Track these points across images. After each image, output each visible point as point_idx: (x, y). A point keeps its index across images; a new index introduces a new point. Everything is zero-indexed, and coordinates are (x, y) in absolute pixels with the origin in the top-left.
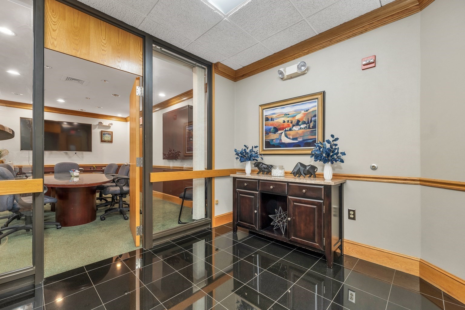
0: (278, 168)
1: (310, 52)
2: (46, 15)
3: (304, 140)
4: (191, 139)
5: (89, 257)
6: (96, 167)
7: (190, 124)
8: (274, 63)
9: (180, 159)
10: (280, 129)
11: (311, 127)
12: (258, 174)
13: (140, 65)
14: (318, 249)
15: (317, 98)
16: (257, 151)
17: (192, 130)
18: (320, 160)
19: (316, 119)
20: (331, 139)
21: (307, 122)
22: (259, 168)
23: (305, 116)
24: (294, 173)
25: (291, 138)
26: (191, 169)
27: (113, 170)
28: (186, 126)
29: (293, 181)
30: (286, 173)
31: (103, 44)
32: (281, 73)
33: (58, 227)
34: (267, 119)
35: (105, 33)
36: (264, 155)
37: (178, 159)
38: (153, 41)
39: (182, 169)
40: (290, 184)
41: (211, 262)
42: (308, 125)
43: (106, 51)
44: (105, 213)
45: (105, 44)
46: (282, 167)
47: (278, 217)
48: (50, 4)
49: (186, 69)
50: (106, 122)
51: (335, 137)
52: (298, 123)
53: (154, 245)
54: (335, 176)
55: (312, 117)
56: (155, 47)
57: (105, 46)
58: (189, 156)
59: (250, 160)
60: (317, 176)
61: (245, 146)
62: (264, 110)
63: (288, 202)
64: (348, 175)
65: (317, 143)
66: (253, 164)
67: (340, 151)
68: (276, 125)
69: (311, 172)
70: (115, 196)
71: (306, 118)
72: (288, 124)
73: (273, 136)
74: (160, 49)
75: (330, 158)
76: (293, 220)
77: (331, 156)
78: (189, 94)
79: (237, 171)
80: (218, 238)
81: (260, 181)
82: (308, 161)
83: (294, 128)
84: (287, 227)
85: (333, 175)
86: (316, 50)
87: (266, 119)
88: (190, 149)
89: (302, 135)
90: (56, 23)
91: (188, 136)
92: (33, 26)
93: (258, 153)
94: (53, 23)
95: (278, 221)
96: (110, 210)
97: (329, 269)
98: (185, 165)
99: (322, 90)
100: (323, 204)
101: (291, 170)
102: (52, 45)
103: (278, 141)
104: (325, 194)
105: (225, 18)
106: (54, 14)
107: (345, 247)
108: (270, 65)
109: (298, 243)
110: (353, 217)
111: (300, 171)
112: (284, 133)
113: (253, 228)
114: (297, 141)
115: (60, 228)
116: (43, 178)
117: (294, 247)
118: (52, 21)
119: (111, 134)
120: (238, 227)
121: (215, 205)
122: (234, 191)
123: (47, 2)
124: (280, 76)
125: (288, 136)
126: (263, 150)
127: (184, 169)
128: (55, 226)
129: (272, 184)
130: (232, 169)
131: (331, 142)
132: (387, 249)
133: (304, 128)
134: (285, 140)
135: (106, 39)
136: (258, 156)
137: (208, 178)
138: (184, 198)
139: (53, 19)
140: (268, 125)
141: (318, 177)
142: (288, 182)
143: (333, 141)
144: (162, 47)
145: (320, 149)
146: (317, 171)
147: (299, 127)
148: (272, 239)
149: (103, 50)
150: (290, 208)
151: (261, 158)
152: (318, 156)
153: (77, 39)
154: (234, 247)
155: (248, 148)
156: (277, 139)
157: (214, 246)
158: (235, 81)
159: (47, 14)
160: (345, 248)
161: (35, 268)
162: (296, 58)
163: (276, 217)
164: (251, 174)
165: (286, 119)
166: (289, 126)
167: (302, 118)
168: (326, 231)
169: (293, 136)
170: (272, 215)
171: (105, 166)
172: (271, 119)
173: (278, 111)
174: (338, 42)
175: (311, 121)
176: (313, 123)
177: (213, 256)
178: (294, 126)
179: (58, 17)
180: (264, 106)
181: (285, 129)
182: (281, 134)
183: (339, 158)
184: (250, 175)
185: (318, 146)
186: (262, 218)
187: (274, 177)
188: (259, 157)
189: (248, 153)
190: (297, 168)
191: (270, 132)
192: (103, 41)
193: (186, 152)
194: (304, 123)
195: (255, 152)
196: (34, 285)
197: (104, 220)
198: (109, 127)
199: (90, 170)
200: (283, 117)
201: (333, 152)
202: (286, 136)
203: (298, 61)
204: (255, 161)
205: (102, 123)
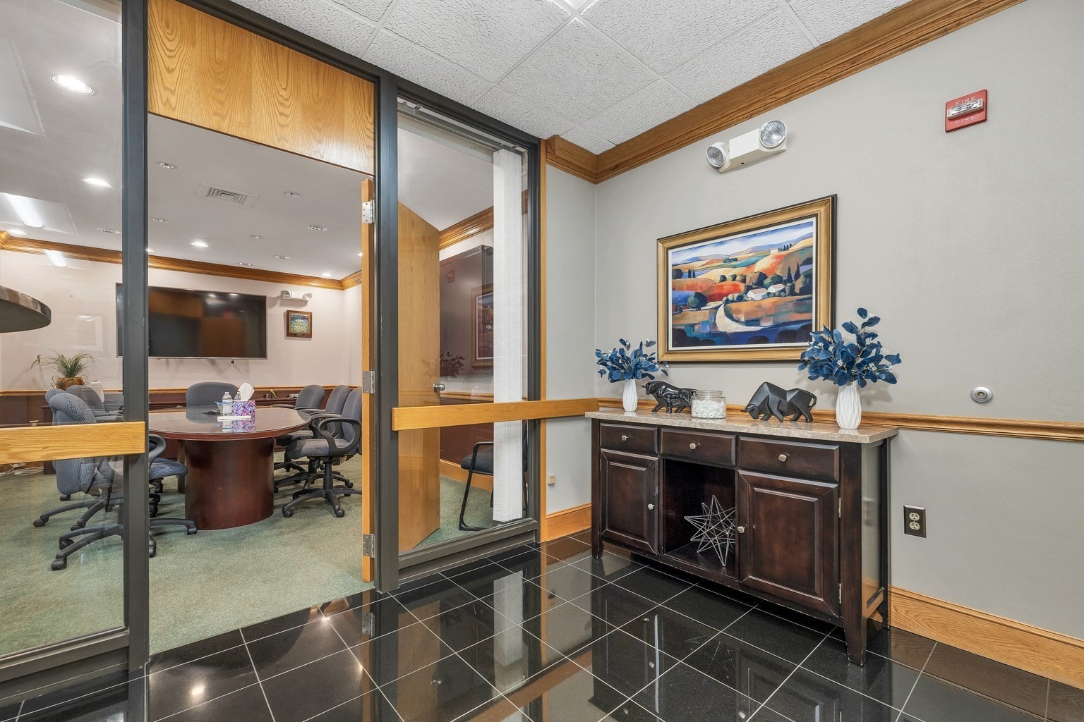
0: (708, 397)
1: (794, 96)
2: (151, 33)
3: (777, 326)
4: (490, 327)
5: (252, 605)
6: (275, 392)
7: (486, 290)
8: (696, 131)
9: (463, 374)
10: (713, 298)
11: (797, 291)
12: (655, 410)
13: (368, 147)
14: (821, 613)
15: (816, 215)
16: (651, 355)
17: (491, 304)
18: (826, 377)
19: (812, 269)
20: (858, 321)
21: (784, 278)
22: (658, 397)
23: (779, 263)
24: (752, 411)
25: (743, 320)
26: (488, 400)
27: (313, 399)
28: (476, 296)
29: (753, 430)
30: (728, 409)
31: (281, 100)
32: (716, 154)
33: (190, 530)
34: (678, 274)
35: (285, 73)
36: (670, 363)
37: (458, 374)
38: (399, 88)
39: (467, 397)
40: (742, 438)
41: (538, 633)
42: (789, 284)
43: (287, 116)
44: (294, 499)
45: (287, 100)
46: (718, 394)
47: (708, 523)
48: (160, 9)
49: (477, 156)
50: (296, 291)
51: (870, 315)
52: (761, 281)
53: (401, 582)
54: (868, 420)
55: (800, 264)
56: (404, 104)
57: (287, 103)
58: (484, 367)
59: (634, 376)
60: (814, 418)
61: (623, 342)
62: (670, 252)
63: (736, 484)
64: (905, 417)
65: (814, 330)
66: (643, 387)
67: (884, 351)
68: (701, 287)
69: (800, 406)
70: (315, 461)
71: (782, 268)
72: (734, 285)
73: (694, 317)
74: (416, 108)
75: (854, 371)
76: (752, 534)
77: (859, 366)
78: (484, 219)
79: (600, 404)
80: (555, 568)
81: (663, 430)
82: (791, 378)
83: (751, 294)
84: (734, 551)
85: (863, 417)
86: (810, 89)
87: (675, 274)
88: (488, 350)
89: (773, 312)
90: (173, 54)
91: (481, 320)
92: (121, 61)
93: (654, 359)
94: (168, 53)
95: (708, 533)
96: (304, 492)
97: (856, 667)
98: (475, 388)
99: (828, 192)
100: (835, 494)
101: (744, 402)
102: (164, 104)
103: (708, 329)
104: (843, 466)
105: (575, 18)
106: (168, 31)
107: (895, 607)
108: (687, 137)
109: (765, 593)
110: (917, 528)
111: (768, 404)
112: (722, 306)
113: (643, 548)
114: (758, 328)
115: (195, 533)
116: (146, 419)
117: (753, 600)
118: (164, 47)
119: (308, 318)
120: (604, 542)
121: (547, 486)
122: (596, 454)
123: (153, 4)
124: (714, 162)
125: (734, 316)
126: (668, 352)
127: (472, 398)
128: (184, 527)
129: (694, 439)
130: (588, 400)
131: (859, 327)
132: (1020, 623)
133: (777, 294)
134: (725, 325)
135: (290, 87)
136: (654, 367)
137: (530, 421)
138: (472, 468)
139: (168, 44)
140: (681, 289)
141: (817, 421)
142: (738, 435)
143: (864, 325)
144: (421, 103)
145: (826, 347)
146: (814, 404)
147: (763, 292)
148: (693, 579)
149: (282, 114)
150: (744, 501)
151: (662, 370)
152: (822, 366)
153: (223, 88)
154: (594, 596)
155: (629, 347)
156: (704, 323)
157: (545, 590)
158: (595, 183)
159: (154, 32)
160: (896, 610)
161: (128, 631)
162: (757, 113)
163: (703, 521)
164: (636, 411)
165: (729, 272)
166: (736, 289)
167: (773, 268)
168: (844, 564)
169: (746, 314)
170: (692, 517)
171: (298, 392)
172: (690, 272)
173: (708, 251)
174: (874, 62)
175: (798, 275)
176: (802, 279)
177: (542, 618)
178: (749, 288)
179: (178, 39)
180: (670, 241)
181: (725, 299)
182: (714, 310)
183: (884, 372)
184: (634, 415)
185: (822, 340)
186: (668, 522)
187: (700, 421)
188: (657, 370)
189: (628, 358)
190: (762, 398)
191: (687, 306)
192: (283, 93)
193: (478, 359)
194: (778, 280)
195: (648, 358)
196: (127, 671)
197: (291, 515)
198: (303, 302)
199: (262, 399)
200: (721, 266)
201: (865, 354)
202: (729, 315)
203: (764, 121)
204: (648, 380)
205: (288, 293)
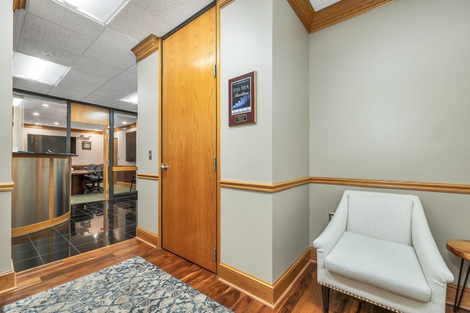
27: (93, 168)
50: (86, 135)
53: (114, 199)
119: (90, 143)
198: (88, 139)
199: (74, 169)
205: (83, 136)
